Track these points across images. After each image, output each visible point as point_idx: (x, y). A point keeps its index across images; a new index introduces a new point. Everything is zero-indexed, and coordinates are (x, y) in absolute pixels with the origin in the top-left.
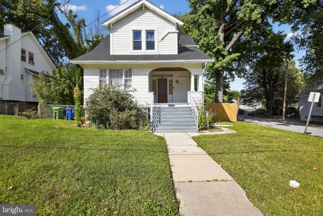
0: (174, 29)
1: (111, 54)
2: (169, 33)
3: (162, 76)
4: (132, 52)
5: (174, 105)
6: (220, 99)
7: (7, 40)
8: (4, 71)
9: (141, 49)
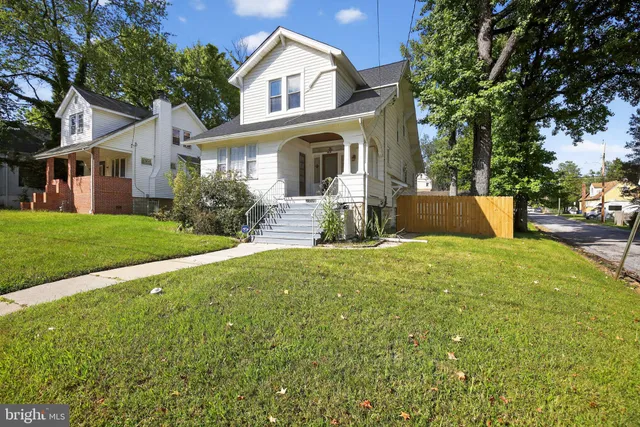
0: (329, 65)
1: (241, 123)
2: (322, 73)
3: (330, 149)
4: (268, 115)
5: (313, 201)
6: (481, 187)
7: (156, 120)
8: (152, 162)
9: (280, 109)
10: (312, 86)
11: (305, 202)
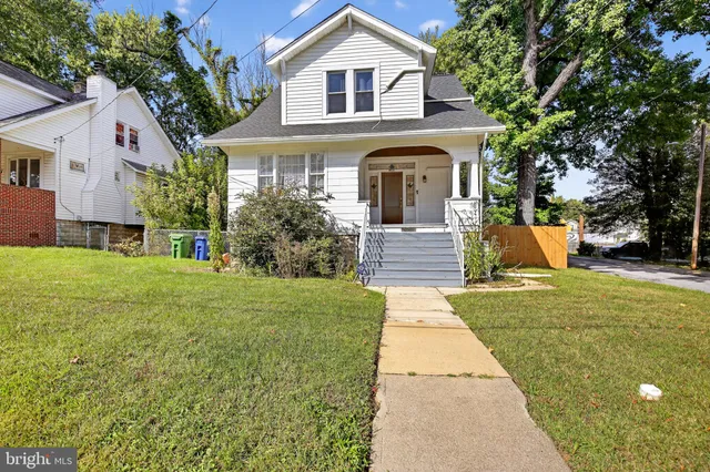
0: (415, 64)
1: (284, 123)
2: (405, 73)
3: (392, 167)
4: (325, 117)
5: (413, 229)
6: (528, 216)
7: (91, 107)
8: (86, 166)
9: (344, 110)
10: (391, 87)
11: (399, 231)
